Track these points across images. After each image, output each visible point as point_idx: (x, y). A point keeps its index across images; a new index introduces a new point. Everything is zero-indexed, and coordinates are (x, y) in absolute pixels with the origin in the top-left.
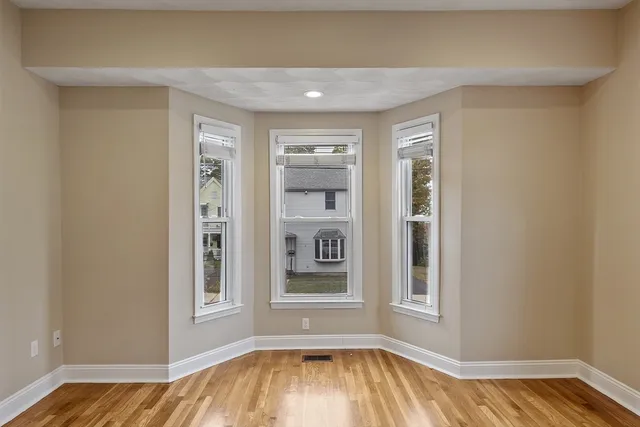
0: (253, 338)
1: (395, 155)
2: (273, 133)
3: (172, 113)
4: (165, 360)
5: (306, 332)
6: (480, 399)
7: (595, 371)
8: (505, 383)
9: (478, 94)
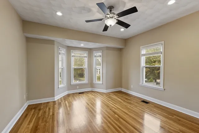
0: (67, 92)
1: (94, 56)
2: (71, 51)
3: (55, 46)
4: (54, 96)
5: (78, 89)
6: (110, 95)
7: (123, 89)
8: (112, 92)
9: (108, 48)
